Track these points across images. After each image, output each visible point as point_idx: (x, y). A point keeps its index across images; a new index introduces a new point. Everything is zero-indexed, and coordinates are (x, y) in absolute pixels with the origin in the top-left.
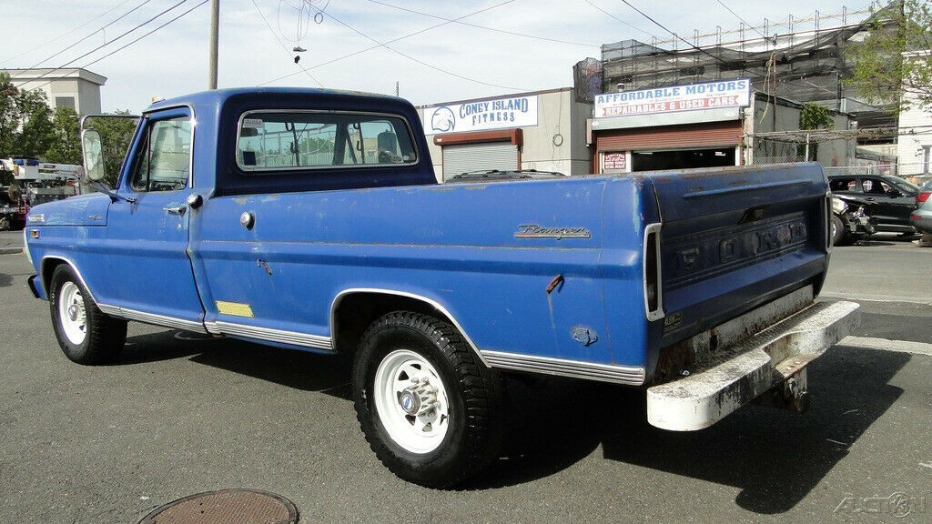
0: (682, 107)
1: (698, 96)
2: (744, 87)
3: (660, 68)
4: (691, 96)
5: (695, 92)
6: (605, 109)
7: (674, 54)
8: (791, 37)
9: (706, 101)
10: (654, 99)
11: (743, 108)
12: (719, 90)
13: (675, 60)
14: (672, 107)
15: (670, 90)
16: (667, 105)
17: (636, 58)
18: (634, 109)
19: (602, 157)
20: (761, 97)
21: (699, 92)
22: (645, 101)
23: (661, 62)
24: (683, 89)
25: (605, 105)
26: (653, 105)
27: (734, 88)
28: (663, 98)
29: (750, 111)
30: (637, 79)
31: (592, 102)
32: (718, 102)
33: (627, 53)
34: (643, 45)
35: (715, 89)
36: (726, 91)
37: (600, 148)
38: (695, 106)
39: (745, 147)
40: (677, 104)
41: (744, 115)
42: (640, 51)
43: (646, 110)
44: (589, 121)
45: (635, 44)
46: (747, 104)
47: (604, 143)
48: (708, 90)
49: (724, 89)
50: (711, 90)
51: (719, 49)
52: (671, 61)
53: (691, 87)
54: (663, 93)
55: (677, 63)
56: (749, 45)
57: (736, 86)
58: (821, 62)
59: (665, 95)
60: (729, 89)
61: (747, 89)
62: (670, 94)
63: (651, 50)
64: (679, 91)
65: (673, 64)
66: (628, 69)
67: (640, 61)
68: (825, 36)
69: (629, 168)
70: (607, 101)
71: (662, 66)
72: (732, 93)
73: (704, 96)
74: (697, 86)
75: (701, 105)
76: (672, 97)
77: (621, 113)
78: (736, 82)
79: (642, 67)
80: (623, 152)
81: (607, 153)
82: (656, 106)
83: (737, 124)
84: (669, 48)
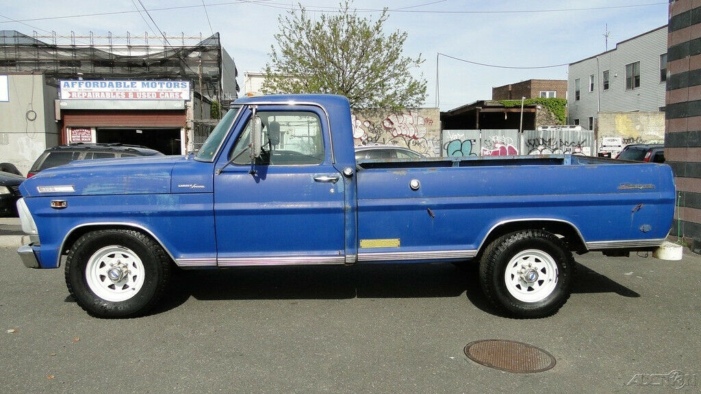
0: (139, 97)
1: (150, 89)
2: (186, 86)
3: (42, 57)
4: (146, 89)
5: (148, 87)
6: (71, 93)
7: (54, 48)
8: (147, 48)
9: (158, 94)
10: (115, 88)
11: (186, 101)
12: (167, 87)
13: (55, 53)
14: (131, 96)
15: (128, 83)
16: (127, 94)
17: (18, 47)
18: (97, 95)
19: (69, 132)
20: (197, 95)
21: (152, 87)
22: (107, 89)
23: (43, 53)
24: (139, 83)
25: (72, 89)
26: (114, 94)
27: (178, 87)
28: (122, 88)
29: (191, 104)
30: (24, 64)
31: (58, 86)
32: (167, 95)
33: (11, 41)
34: (24, 36)
35: (164, 86)
36: (172, 88)
37: (66, 124)
38: (149, 97)
39: (189, 129)
40: (135, 94)
41: (186, 106)
42: (22, 41)
43: (108, 96)
44: (57, 101)
45: (17, 35)
46: (188, 99)
47: (69, 120)
48: (158, 86)
49: (171, 87)
50: (161, 87)
51: (92, 49)
52: (52, 53)
53: (146, 82)
54: (123, 85)
55: (56, 56)
56: (116, 50)
57: (180, 85)
58: (169, 69)
59: (125, 87)
60: (175, 87)
61: (188, 88)
62: (128, 86)
63: (32, 42)
64: (136, 85)
65: (53, 55)
66: (12, 55)
67: (23, 49)
68: (171, 51)
69: (94, 141)
70: (73, 86)
71: (43, 56)
72: (176, 90)
73: (155, 90)
74: (150, 82)
75: (154, 97)
76: (130, 88)
77: (86, 97)
78: (180, 83)
79: (24, 55)
80: (89, 128)
81: (73, 128)
82: (117, 93)
83: (182, 112)
84: (49, 42)
